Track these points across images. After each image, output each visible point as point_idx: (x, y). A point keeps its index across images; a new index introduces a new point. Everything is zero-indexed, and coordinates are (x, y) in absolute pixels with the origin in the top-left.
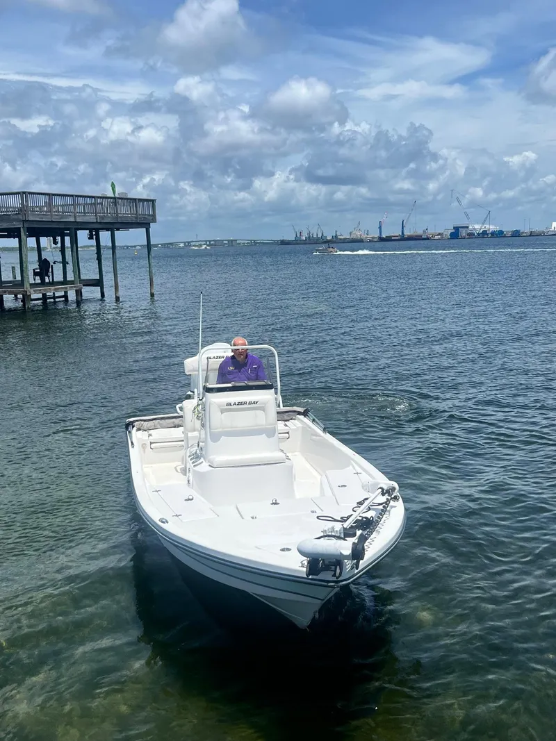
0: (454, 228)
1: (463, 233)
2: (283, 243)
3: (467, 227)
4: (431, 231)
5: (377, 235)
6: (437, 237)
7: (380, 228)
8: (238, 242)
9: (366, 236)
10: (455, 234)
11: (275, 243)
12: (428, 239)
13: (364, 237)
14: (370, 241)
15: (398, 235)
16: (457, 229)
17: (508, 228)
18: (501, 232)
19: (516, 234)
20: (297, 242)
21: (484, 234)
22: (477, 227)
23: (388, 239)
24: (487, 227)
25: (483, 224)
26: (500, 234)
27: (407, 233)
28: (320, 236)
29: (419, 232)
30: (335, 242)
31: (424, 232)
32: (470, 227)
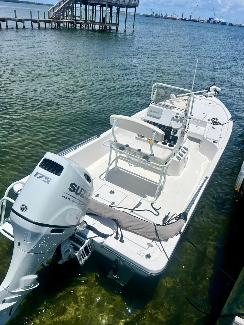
0: (209, 19)
1: (212, 21)
2: (147, 16)
3: (214, 19)
4: (201, 19)
5: (181, 17)
6: (202, 21)
7: (183, 15)
8: (130, 13)
9: (177, 17)
10: (209, 22)
11: (144, 15)
12: (199, 22)
13: (176, 17)
14: (178, 20)
15: (188, 18)
16: (210, 19)
17: (228, 22)
18: (225, 23)
19: (231, 24)
20: (152, 16)
21: (219, 23)
22: (217, 19)
23: (185, 20)
24: (221, 20)
25: (220, 18)
26: (224, 24)
27: (192, 18)
28: (160, 15)
29: (196, 19)
30: (165, 18)
31: (198, 19)
32: (215, 19)
